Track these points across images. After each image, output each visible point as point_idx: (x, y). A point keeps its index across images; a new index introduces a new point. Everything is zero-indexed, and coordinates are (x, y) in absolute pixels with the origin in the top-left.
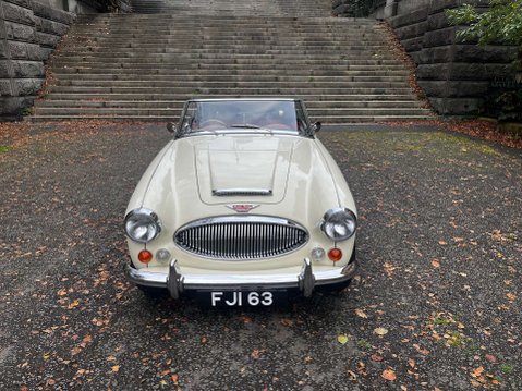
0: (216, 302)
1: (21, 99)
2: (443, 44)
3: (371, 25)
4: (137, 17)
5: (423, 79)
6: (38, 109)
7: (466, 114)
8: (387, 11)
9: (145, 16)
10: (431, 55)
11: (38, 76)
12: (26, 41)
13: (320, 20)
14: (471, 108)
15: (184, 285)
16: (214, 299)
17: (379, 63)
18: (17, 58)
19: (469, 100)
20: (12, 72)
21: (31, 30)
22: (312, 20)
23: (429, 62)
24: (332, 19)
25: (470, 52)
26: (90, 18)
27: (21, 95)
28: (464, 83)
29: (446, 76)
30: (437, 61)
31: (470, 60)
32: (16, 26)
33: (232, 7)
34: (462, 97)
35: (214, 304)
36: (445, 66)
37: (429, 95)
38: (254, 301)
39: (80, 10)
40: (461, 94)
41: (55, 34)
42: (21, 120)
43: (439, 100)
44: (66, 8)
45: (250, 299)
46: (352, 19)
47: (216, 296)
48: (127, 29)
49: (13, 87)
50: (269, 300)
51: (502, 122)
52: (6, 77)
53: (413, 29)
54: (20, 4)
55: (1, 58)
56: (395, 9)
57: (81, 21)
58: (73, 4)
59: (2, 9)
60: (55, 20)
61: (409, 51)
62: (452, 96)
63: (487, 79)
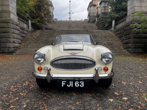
0: (63, 85)
1: (13, 49)
2: (130, 34)
3: (109, 32)
5: (125, 44)
6: (17, 52)
7: (139, 53)
8: (113, 29)
9: (49, 30)
11: (19, 44)
12: (17, 34)
14: (140, 51)
15: (52, 77)
16: (63, 84)
17: (112, 40)
18: (14, 38)
19: (139, 49)
20: (12, 41)
21: (18, 32)
22: (92, 31)
23: (126, 39)
25: (138, 36)
26: (35, 31)
27: (14, 48)
28: (137, 44)
29: (132, 42)
30: (128, 39)
31: (138, 38)
32: (14, 30)
34: (137, 48)
35: (63, 86)
36: (131, 40)
37: (127, 48)
38: (77, 85)
39: (32, 29)
40: (137, 47)
41: (25, 34)
42: (13, 54)
43: (130, 49)
44: (29, 28)
45: (76, 84)
46: (103, 31)
47: (64, 83)
48: (44, 33)
49: (12, 45)
50: (83, 85)
52: (10, 43)
53: (120, 32)
54: (16, 25)
55: (9, 38)
56: (115, 28)
57: (32, 32)
58: (30, 28)
59: (11, 26)
60: (26, 31)
61: (120, 37)
62: (134, 48)
63: (144, 43)
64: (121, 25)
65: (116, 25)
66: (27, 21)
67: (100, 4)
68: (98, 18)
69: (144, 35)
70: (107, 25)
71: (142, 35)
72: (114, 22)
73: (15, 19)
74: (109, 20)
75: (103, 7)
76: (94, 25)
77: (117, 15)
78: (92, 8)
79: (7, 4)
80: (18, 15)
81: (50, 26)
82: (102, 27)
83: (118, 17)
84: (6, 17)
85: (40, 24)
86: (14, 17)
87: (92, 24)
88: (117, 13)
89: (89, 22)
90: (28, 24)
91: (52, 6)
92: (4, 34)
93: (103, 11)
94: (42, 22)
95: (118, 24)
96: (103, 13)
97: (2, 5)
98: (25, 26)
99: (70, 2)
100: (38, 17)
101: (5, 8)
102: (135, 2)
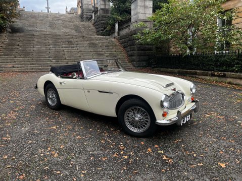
2: (134, 45)
3: (111, 39)
4: (18, 34)
5: (130, 56)
7: (143, 66)
8: (116, 34)
10: (131, 48)
13: (93, 37)
17: (115, 51)
19: (144, 62)
23: (131, 51)
24: (97, 36)
25: (142, 47)
28: (141, 57)
29: (136, 55)
30: (133, 51)
31: (142, 50)
33: (56, 31)
34: (141, 61)
36: (135, 52)
37: (132, 61)
43: (135, 62)
46: (104, 37)
51: (153, 68)
53: (125, 40)
56: (119, 34)
61: (125, 47)
62: (139, 61)
63: (148, 56)
64: (125, 32)
65: (120, 29)
68: (95, 14)
69: (148, 46)
70: (108, 28)
71: (146, 46)
72: (117, 26)
74: (111, 22)
76: (90, 24)
77: (120, 18)
82: (102, 30)
83: (121, 20)
85: (4, 22)
87: (86, 23)
88: (121, 14)
89: (82, 17)
93: (103, 7)
95: (122, 29)
96: (102, 9)
102: (139, 7)
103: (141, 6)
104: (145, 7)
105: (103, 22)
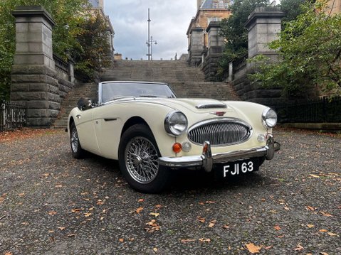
1: (50, 118)
2: (251, 90)
3: (223, 85)
6: (57, 124)
8: (230, 79)
10: (247, 95)
11: (58, 109)
12: (54, 93)
18: (50, 100)
20: (47, 106)
21: (57, 89)
22: (192, 83)
24: (202, 83)
25: (263, 92)
26: (81, 85)
27: (50, 117)
30: (250, 98)
31: (264, 96)
32: (51, 86)
39: (76, 82)
41: (64, 91)
42: (49, 128)
44: (70, 80)
46: (212, 83)
49: (47, 112)
52: (45, 108)
53: (241, 86)
54: (53, 77)
55: (43, 99)
56: (233, 77)
57: (76, 87)
58: (73, 79)
59: (46, 78)
60: (65, 85)
61: (240, 95)
63: (274, 105)
64: (241, 74)
65: (235, 71)
66: (67, 66)
67: (208, 30)
68: (205, 55)
69: (274, 91)
70: (220, 71)
71: (271, 91)
72: (231, 67)
73: (51, 66)
74: (223, 62)
75: (214, 36)
76: (198, 70)
77: (234, 55)
78: (194, 34)
79: (38, 40)
80: (55, 57)
81: (108, 73)
82: (212, 75)
83: (236, 58)
84: (36, 63)
85: (90, 71)
86: (49, 63)
87: (193, 69)
88: (236, 50)
89: (189, 63)
90: (68, 73)
91: (111, 31)
92: (34, 93)
93: (214, 44)
94: (93, 68)
95: (238, 70)
96: (212, 48)
97: (28, 42)
98: (65, 75)
99: (149, 20)
100: (86, 58)
101: (34, 48)
102: (258, 35)
103: (261, 34)
104: (269, 34)
105: (213, 64)
